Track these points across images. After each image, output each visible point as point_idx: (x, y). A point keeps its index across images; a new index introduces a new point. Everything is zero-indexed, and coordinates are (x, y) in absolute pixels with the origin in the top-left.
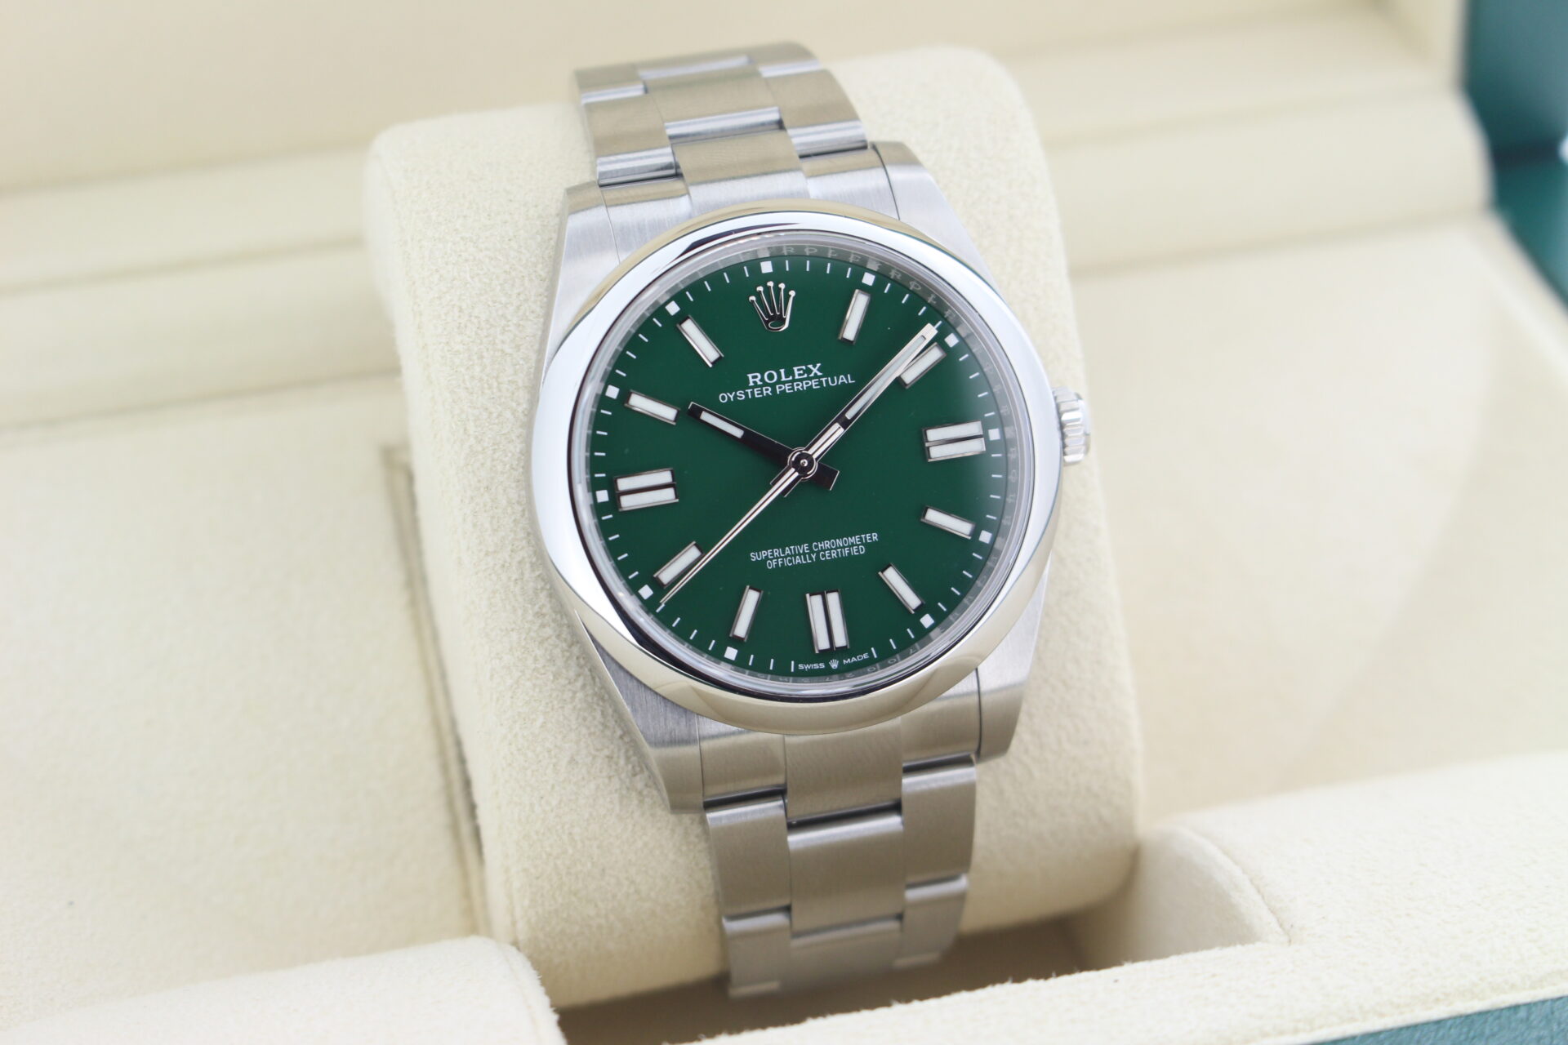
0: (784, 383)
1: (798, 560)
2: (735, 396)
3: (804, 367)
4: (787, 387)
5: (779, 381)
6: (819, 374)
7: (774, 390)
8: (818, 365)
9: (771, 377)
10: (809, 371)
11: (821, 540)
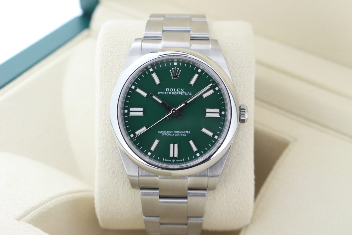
0: (174, 92)
1: (170, 135)
2: (162, 93)
3: (180, 89)
4: (175, 93)
5: (173, 91)
6: (183, 91)
7: (171, 93)
8: (183, 89)
9: (171, 90)
10: (181, 90)
11: (176, 131)
